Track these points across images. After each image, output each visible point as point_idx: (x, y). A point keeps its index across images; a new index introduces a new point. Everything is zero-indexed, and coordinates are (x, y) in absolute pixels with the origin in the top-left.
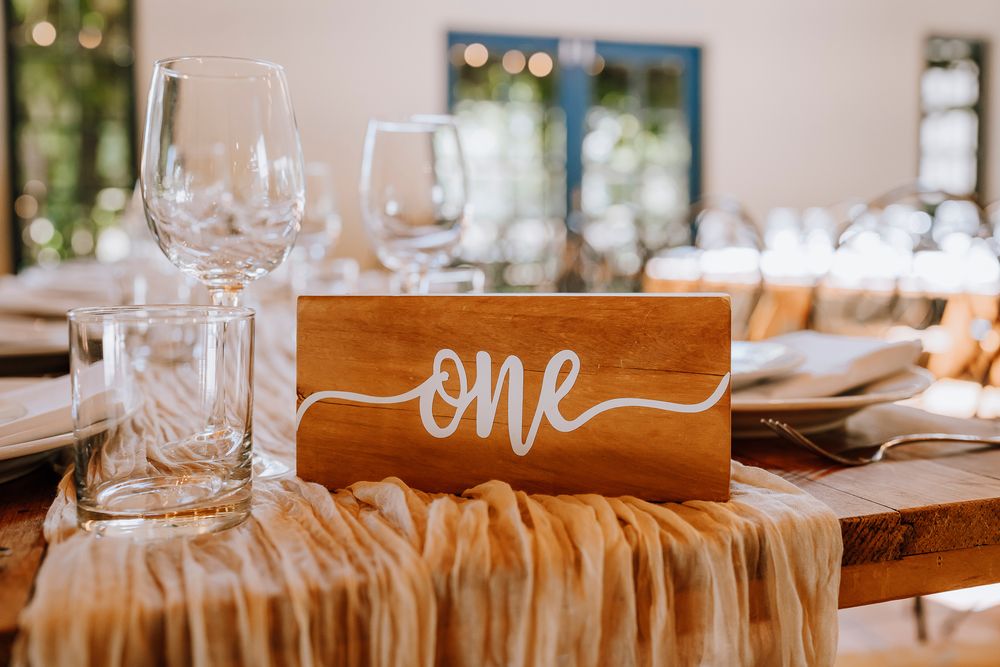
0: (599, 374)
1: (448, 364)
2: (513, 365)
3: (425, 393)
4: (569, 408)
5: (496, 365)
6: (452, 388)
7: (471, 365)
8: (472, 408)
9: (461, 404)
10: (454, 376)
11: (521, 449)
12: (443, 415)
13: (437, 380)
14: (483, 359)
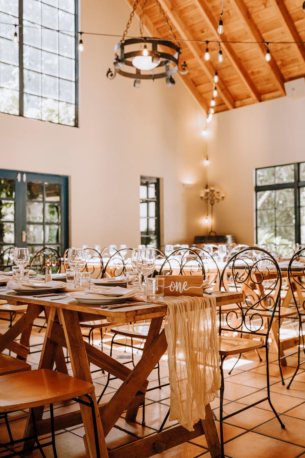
0: (189, 284)
1: (173, 283)
2: (180, 283)
3: (170, 286)
4: (186, 288)
5: (178, 283)
6: (173, 286)
7: (175, 283)
8: (175, 288)
9: (174, 288)
10: (173, 285)
11: (181, 292)
12: (172, 289)
13: (172, 285)
14: (177, 283)
